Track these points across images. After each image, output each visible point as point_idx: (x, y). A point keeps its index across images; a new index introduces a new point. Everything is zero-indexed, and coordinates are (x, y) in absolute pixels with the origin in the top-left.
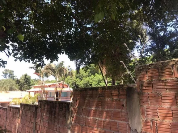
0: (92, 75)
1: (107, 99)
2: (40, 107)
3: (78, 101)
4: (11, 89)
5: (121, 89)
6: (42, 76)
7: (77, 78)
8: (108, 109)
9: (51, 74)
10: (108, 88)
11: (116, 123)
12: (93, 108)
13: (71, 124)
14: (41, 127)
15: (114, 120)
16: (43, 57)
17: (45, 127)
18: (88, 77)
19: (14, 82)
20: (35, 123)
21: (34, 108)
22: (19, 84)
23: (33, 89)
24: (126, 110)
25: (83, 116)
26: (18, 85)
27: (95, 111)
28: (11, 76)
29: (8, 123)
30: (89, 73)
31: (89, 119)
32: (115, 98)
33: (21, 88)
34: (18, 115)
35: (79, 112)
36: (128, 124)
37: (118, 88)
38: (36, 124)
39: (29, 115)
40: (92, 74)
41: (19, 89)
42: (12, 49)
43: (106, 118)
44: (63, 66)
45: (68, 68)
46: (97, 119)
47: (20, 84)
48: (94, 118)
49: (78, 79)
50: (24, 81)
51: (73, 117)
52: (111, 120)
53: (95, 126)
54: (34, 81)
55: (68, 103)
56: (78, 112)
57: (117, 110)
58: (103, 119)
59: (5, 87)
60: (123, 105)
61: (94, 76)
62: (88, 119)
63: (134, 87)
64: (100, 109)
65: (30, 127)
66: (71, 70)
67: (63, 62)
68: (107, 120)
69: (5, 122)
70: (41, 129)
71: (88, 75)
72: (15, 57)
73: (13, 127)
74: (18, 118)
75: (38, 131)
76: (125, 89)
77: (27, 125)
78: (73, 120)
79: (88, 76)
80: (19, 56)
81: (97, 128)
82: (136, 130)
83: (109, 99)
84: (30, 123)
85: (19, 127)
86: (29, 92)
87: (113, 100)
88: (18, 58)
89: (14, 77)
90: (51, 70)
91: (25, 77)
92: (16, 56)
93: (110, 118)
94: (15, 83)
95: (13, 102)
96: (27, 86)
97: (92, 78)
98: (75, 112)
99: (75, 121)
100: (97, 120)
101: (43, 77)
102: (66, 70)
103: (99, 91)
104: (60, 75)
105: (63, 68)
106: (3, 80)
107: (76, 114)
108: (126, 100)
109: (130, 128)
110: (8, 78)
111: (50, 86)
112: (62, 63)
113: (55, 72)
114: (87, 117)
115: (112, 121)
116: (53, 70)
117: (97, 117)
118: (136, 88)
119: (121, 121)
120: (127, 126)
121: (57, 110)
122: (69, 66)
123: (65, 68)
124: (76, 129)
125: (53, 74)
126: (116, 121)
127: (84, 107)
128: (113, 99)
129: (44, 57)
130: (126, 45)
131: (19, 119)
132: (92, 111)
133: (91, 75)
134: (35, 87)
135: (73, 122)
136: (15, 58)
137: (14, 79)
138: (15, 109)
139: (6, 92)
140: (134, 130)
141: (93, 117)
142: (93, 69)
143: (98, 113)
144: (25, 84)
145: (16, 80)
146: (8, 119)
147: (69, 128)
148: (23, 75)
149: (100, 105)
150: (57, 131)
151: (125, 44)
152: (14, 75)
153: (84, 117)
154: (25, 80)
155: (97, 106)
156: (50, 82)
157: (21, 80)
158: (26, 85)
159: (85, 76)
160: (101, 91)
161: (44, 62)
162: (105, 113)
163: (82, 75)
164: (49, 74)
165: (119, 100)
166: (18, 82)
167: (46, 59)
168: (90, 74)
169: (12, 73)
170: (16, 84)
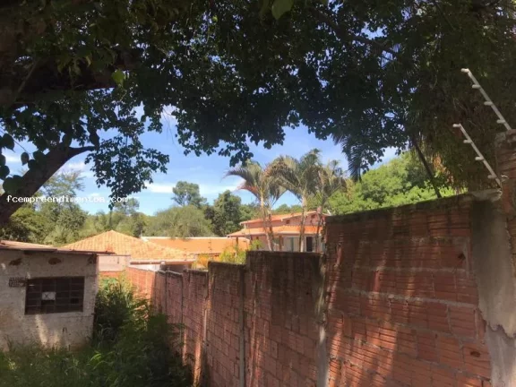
0: (416, 188)
1: (414, 240)
2: (252, 270)
3: (340, 251)
4: (195, 232)
5: (456, 207)
6: (262, 193)
7: (365, 199)
8: (421, 269)
9: (287, 189)
10: (417, 209)
11: (444, 307)
12: (380, 269)
13: (326, 311)
14: (257, 320)
15: (435, 301)
16: (245, 136)
17: (265, 320)
18: (401, 194)
19: (200, 214)
20: (241, 311)
21: (239, 273)
22: (211, 218)
23: (245, 231)
24: (470, 269)
25: (354, 289)
26: (210, 221)
27: (386, 274)
28: (192, 199)
29: (185, 310)
30: (403, 182)
31: (370, 297)
32: (438, 236)
33: (218, 228)
34: (206, 291)
35: (344, 279)
36: (478, 309)
37: (447, 206)
38: (245, 314)
39: (228, 291)
40: (413, 185)
41: (214, 232)
42: (178, 124)
43: (414, 295)
44: (316, 164)
45: (331, 168)
46: (391, 296)
47: (214, 218)
48: (383, 294)
49: (370, 200)
50: (223, 210)
51: (329, 294)
52: (429, 300)
53: (387, 317)
54: (248, 209)
55: (314, 257)
56: (340, 280)
57: (445, 270)
58: (407, 298)
59: (181, 226)
60: (461, 256)
61: (420, 190)
62: (368, 299)
63: (494, 199)
64: (399, 269)
65: (232, 319)
66: (341, 174)
67: (316, 151)
68: (418, 299)
69: (180, 310)
70: (257, 323)
71: (401, 187)
72: (184, 145)
73: (198, 320)
74: (207, 298)
75: (249, 331)
76: (467, 206)
77: (225, 314)
78: (329, 302)
79: (401, 191)
80: (192, 140)
81: (393, 324)
82: (500, 327)
83: (422, 239)
84: (233, 310)
85: (209, 321)
86: (237, 237)
87: (432, 242)
88: (192, 147)
89: (199, 200)
90: (284, 175)
91: (226, 200)
92: (186, 143)
93: (427, 294)
94: (203, 216)
95: (199, 262)
96: (232, 222)
97: (416, 195)
98: (334, 281)
99: (335, 303)
100: (390, 299)
101: (266, 197)
102: (325, 173)
103: (394, 218)
104: (311, 189)
105: (318, 169)
106: (175, 209)
107: (337, 285)
108: (469, 240)
109: (484, 322)
110: (186, 203)
111: (288, 222)
112: (313, 153)
113: (296, 180)
114: (364, 293)
115: (432, 303)
116: (290, 177)
117: (391, 293)
118: (498, 202)
119: (457, 301)
120: (476, 315)
121: (291, 277)
122: (335, 163)
123: (323, 167)
124: (339, 325)
125: (292, 186)
126: (441, 301)
127: (356, 266)
128: (432, 238)
129: (247, 135)
130: (470, 74)
131: (209, 302)
132: (377, 275)
133: (411, 187)
134: (250, 226)
135: (330, 306)
136: (185, 149)
137: (199, 207)
138: (198, 277)
139: (184, 240)
140: (495, 329)
141: (380, 291)
142: (417, 168)
143: (393, 282)
144: (227, 217)
145: (205, 208)
146: (185, 300)
147: (321, 323)
148: (220, 195)
149: (397, 257)
150: (291, 330)
151: (467, 70)
152: (201, 196)
153: (358, 291)
154: (225, 207)
155: (390, 263)
156: (288, 211)
157: (217, 209)
158: (230, 220)
159: (391, 190)
160: (400, 218)
161: (247, 149)
162: (411, 280)
163: (383, 188)
164: (281, 188)
165: (451, 241)
166: (210, 213)
167: (251, 140)
168: (409, 184)
169: (193, 191)
170: (207, 218)
